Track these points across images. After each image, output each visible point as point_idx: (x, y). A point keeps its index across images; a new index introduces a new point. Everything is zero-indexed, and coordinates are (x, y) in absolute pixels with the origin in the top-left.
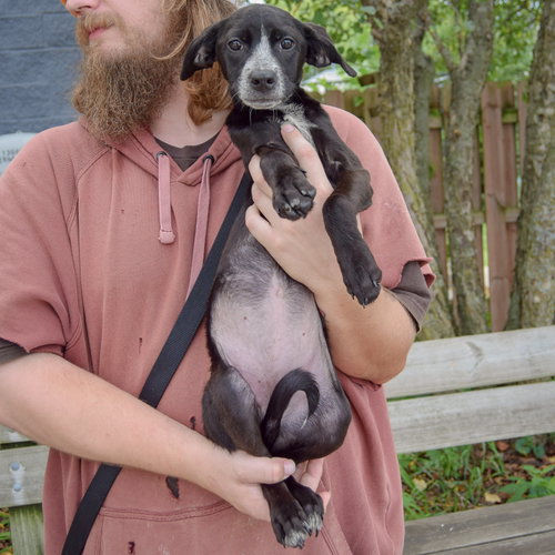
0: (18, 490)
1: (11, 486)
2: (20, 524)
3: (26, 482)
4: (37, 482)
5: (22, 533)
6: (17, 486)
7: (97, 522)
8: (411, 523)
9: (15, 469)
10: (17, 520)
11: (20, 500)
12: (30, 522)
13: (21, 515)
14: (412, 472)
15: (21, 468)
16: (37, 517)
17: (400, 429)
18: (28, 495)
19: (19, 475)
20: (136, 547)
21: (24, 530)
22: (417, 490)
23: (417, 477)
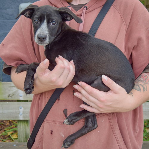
0: (21, 115)
1: (19, 114)
2: (21, 126)
3: (24, 113)
4: (27, 113)
5: (21, 128)
6: (21, 114)
7: (43, 124)
8: (145, 142)
9: (20, 108)
10: (20, 124)
11: (21, 118)
12: (24, 125)
13: (21, 123)
14: (146, 126)
15: (23, 108)
16: (26, 124)
17: (145, 111)
18: (24, 117)
19: (21, 110)
20: (53, 132)
21: (22, 127)
22: (146, 132)
23: (147, 128)
